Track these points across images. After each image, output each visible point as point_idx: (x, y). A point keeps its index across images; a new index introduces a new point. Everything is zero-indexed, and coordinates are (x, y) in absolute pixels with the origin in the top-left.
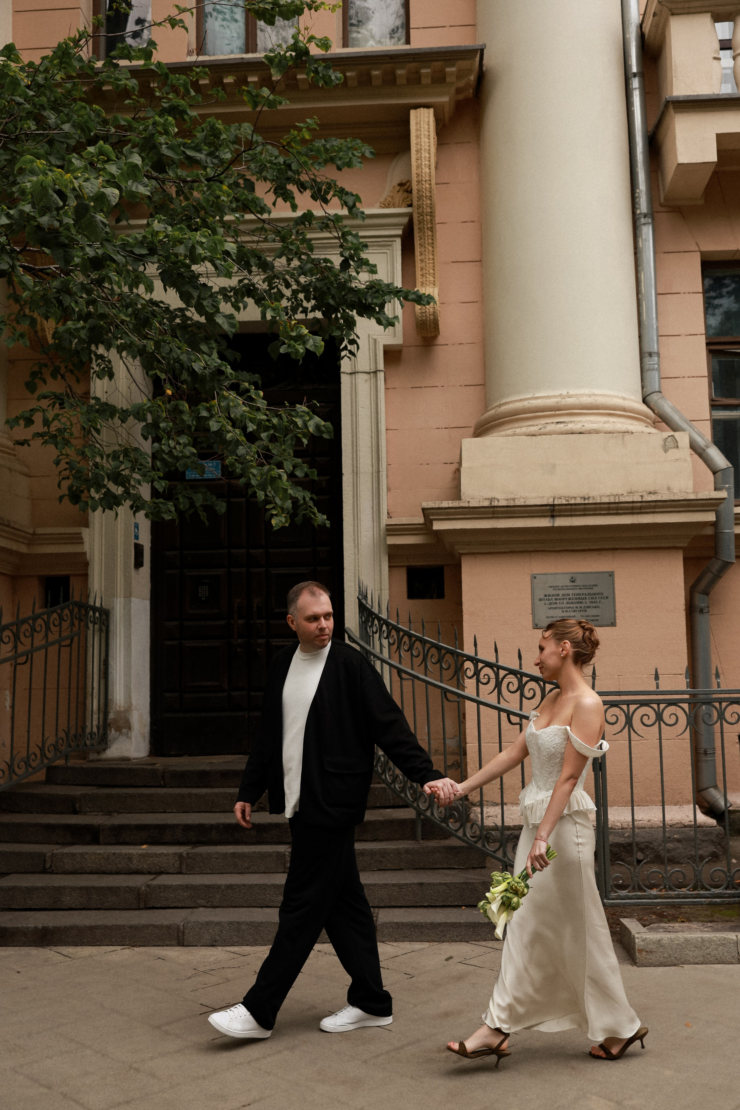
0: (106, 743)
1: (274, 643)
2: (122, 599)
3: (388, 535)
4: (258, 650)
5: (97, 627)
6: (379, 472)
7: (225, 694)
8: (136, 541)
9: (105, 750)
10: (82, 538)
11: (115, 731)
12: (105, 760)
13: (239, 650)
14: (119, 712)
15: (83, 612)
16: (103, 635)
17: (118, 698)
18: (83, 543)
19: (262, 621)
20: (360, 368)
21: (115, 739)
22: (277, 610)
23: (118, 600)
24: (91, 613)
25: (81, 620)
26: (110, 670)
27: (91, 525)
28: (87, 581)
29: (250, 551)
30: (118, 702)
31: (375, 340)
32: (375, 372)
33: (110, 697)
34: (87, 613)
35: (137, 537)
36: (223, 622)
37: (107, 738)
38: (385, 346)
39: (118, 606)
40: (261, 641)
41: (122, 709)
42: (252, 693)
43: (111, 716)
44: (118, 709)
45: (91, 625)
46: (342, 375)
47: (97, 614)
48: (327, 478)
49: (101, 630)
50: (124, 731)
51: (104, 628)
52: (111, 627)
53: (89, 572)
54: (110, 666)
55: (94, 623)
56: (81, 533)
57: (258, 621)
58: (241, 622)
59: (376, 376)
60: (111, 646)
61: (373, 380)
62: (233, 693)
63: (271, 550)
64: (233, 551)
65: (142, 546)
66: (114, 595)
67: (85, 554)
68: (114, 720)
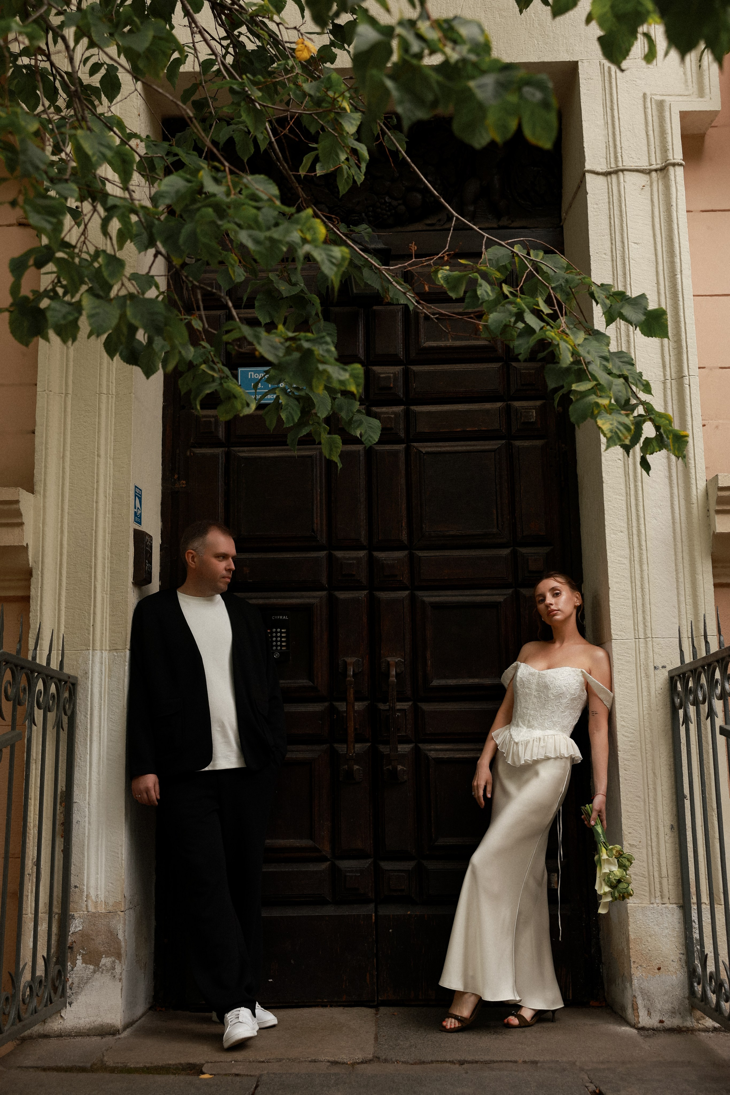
0: (63, 994)
1: (433, 754)
2: (105, 654)
3: (718, 512)
4: (400, 767)
5: (51, 716)
6: (680, 377)
7: (324, 866)
8: (137, 527)
9: (59, 1011)
10: (19, 514)
11: (84, 961)
12: (60, 1035)
13: (356, 767)
14: (94, 916)
15: (23, 682)
16: (64, 735)
17: (92, 883)
18: (22, 524)
19: (405, 705)
20: (628, 163)
21: (85, 982)
22: (435, 683)
23: (98, 653)
24: (40, 686)
25: (17, 702)
26: (76, 817)
27: (39, 487)
28: (28, 611)
29: (376, 554)
30: (93, 893)
31: (661, 104)
32: (663, 170)
33: (74, 880)
34: (31, 685)
35: (138, 518)
36: (317, 707)
37: (66, 981)
38: (684, 115)
39: (97, 669)
40: (404, 748)
41: (102, 909)
42: (386, 865)
43: (76, 926)
44: (92, 909)
45: (38, 714)
46: (589, 177)
47: (53, 689)
48: (538, 403)
49: (58, 725)
50: (105, 961)
51: (65, 719)
52: (80, 718)
53: (33, 593)
54: (75, 807)
55: (47, 710)
56: (17, 502)
57: (399, 706)
58: (359, 706)
59: (666, 178)
60: (78, 762)
61: (658, 186)
62: (344, 864)
63: (420, 554)
64: (339, 554)
65: (150, 537)
66: (88, 645)
67: (25, 549)
68: (84, 935)
